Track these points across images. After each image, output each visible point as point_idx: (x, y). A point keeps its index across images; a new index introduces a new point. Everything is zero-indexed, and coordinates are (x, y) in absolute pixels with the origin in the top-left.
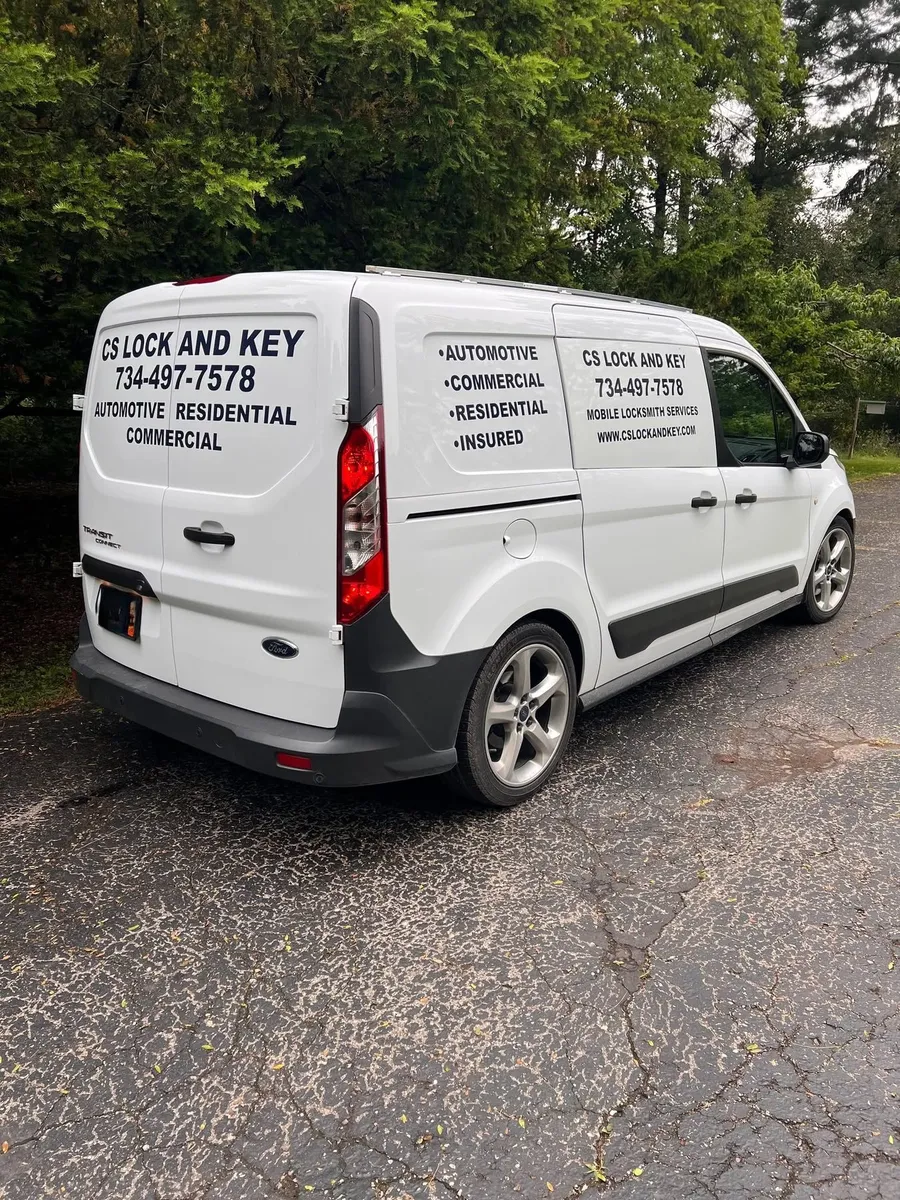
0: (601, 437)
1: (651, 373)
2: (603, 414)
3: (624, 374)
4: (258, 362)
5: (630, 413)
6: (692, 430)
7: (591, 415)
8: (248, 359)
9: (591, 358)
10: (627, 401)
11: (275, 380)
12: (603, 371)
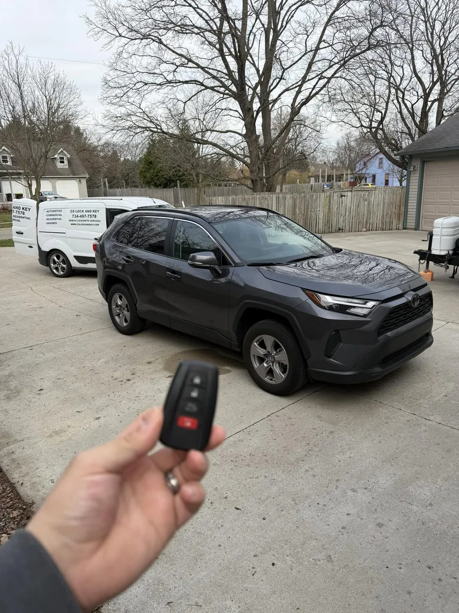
0: (72, 224)
1: (87, 214)
2: (73, 221)
3: (79, 214)
4: (25, 211)
5: (79, 221)
6: (98, 225)
7: (70, 221)
8: (23, 211)
9: (72, 211)
10: (79, 218)
11: (27, 214)
12: (75, 213)
